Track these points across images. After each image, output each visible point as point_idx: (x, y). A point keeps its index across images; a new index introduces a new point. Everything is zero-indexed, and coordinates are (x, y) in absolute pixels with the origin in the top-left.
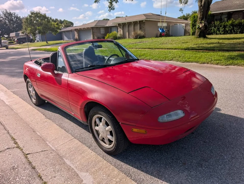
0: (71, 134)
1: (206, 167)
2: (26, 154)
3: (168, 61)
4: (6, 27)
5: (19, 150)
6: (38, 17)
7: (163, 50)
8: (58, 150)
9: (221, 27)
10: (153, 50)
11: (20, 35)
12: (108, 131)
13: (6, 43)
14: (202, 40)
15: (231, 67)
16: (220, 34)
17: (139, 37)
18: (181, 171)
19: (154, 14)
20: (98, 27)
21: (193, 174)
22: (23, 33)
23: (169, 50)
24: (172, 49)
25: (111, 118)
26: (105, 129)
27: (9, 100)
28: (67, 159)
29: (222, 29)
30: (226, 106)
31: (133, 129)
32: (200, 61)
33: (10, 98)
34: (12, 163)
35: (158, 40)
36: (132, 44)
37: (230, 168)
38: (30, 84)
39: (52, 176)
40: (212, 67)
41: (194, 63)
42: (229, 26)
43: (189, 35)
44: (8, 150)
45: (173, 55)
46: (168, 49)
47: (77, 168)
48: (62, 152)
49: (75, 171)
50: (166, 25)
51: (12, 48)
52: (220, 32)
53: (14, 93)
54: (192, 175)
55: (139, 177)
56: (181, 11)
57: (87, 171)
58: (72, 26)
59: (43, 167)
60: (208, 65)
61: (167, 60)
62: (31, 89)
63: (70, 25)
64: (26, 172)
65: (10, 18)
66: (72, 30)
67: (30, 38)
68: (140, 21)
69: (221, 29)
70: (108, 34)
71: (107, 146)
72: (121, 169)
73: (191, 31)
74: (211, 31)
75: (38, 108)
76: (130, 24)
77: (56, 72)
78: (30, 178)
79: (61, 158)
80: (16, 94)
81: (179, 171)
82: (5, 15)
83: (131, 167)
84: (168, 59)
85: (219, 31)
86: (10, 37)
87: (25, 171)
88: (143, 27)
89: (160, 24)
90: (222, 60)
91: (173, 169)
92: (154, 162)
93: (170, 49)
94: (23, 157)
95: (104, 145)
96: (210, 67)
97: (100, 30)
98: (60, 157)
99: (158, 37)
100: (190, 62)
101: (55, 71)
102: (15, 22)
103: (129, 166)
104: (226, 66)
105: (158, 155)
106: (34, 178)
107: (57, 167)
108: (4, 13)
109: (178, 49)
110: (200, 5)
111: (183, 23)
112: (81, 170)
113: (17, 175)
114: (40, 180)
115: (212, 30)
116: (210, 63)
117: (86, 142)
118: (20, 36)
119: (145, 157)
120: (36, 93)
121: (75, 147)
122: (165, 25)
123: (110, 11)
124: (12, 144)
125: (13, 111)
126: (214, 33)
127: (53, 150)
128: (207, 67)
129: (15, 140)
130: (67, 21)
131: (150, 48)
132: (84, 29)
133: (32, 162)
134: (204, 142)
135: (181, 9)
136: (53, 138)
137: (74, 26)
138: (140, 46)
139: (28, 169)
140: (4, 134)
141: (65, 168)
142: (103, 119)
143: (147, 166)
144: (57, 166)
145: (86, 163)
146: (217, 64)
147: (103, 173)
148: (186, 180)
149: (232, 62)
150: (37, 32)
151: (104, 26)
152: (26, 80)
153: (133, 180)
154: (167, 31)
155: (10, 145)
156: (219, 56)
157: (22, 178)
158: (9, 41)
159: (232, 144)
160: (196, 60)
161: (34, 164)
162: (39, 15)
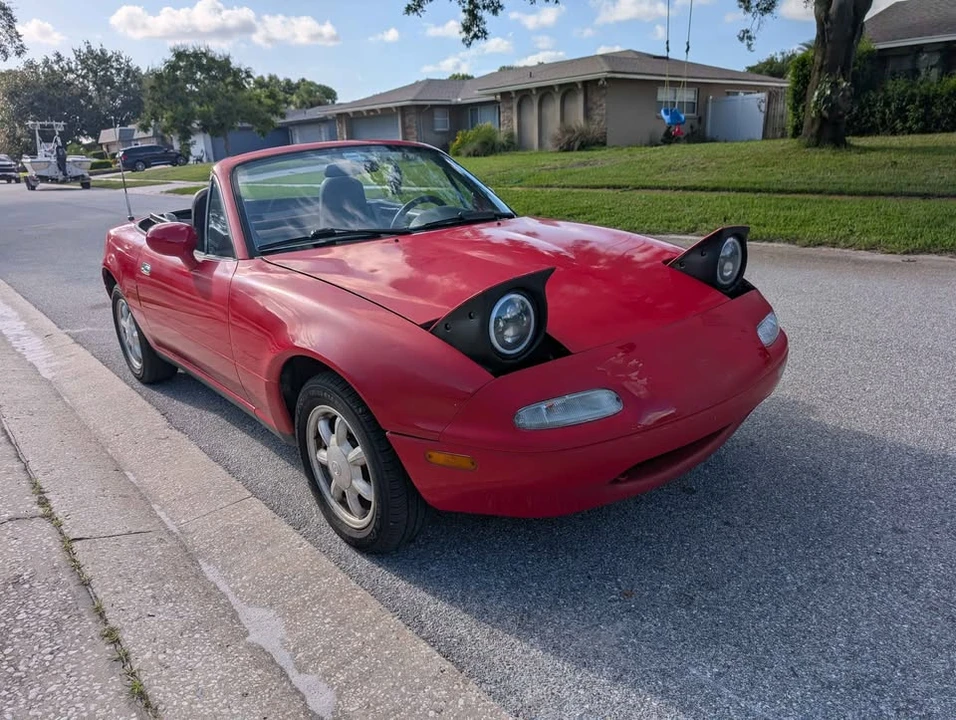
0: (245, 482)
1: (704, 609)
2: (71, 538)
3: (679, 233)
4: (86, 106)
5: (48, 526)
6: (201, 67)
7: (667, 194)
8: (187, 534)
9: (913, 104)
10: (626, 193)
11: (135, 137)
12: (355, 465)
13: (83, 166)
14: (826, 156)
15: (923, 260)
16: (909, 133)
17: (577, 144)
18: (606, 617)
19: (644, 54)
20: (426, 106)
21: (650, 627)
22: (145, 128)
23: (689, 194)
24: (702, 190)
25: (362, 414)
26: (346, 456)
27: (54, 364)
28: (209, 564)
29: (916, 110)
30: (849, 402)
31: (430, 453)
32: (804, 234)
33: (58, 357)
34: (16, 565)
35: (654, 155)
36: (549, 170)
37: (796, 616)
38: (123, 304)
39: (140, 613)
40: (847, 260)
41: (779, 242)
42: (947, 100)
43: (783, 136)
44: (10, 524)
45: (699, 210)
46: (685, 189)
47: (237, 592)
48: (196, 541)
49: (229, 603)
50: (693, 97)
51: (102, 183)
52: (908, 125)
53: (77, 339)
54: (644, 632)
55: (449, 631)
56: (746, 41)
57: (271, 605)
58: (330, 101)
59: (118, 581)
60: (836, 249)
61: (673, 233)
62: (125, 323)
63: (322, 100)
64: (58, 594)
65: (102, 73)
66: (326, 117)
67: (172, 148)
68: (585, 83)
69: (913, 112)
70: (461, 132)
71: (354, 521)
72: (391, 604)
73: (790, 120)
74: (872, 119)
75: (146, 390)
76: (545, 93)
77: (199, 256)
78: (66, 614)
79: (192, 558)
80: (81, 344)
81: (599, 618)
82: (83, 62)
83: (430, 598)
84: (679, 228)
85: (905, 120)
86: (101, 145)
87: (54, 593)
88: (599, 103)
89: (664, 95)
90: (893, 234)
91: (580, 608)
92: (515, 585)
93: (694, 189)
94: (56, 547)
95: (348, 520)
96: (838, 260)
97: (433, 116)
98: (188, 555)
99: (657, 145)
100: (764, 240)
101: (196, 251)
102: (119, 89)
103: (424, 594)
104: (906, 257)
105: (538, 561)
106: (80, 615)
107: (167, 585)
108: (79, 56)
109: (728, 190)
110: (823, 15)
111: (759, 89)
112: (251, 602)
113: (24, 603)
114: (97, 622)
115: (874, 116)
116: (842, 244)
117: (290, 510)
118: (137, 140)
119: (488, 565)
120: (141, 335)
121: (248, 525)
122: (687, 96)
123: (470, 43)
124: (29, 506)
125: (62, 399)
126: (881, 129)
127: (170, 533)
128: (825, 259)
129: (43, 493)
130: (312, 84)
131: (614, 187)
132: (372, 113)
133: (82, 563)
134: (727, 523)
135: (748, 32)
136: (179, 494)
137: (337, 102)
138: (578, 180)
139: (64, 587)
140: (10, 472)
141: (198, 592)
142: (338, 420)
143: (488, 596)
144: (168, 582)
145: (274, 577)
146: (872, 248)
147: (324, 614)
148: (616, 649)
149: (933, 241)
150: (195, 125)
151: (448, 103)
152: (110, 290)
153: (426, 639)
154: (696, 122)
155: (23, 510)
156: (883, 217)
157: (37, 612)
158: (96, 160)
159: (831, 533)
160: (789, 232)
161: (88, 572)
162: (205, 61)
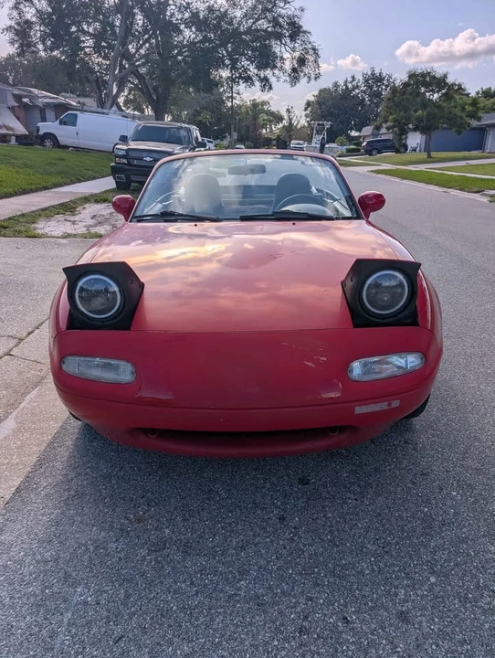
2: (10, 353)
6: (425, 84)
47: (22, 409)
49: (12, 413)
82: (366, 81)
107: (4, 392)
108: (365, 77)
112: (18, 417)
118: (382, 134)
141: (9, 401)
162: (428, 79)
